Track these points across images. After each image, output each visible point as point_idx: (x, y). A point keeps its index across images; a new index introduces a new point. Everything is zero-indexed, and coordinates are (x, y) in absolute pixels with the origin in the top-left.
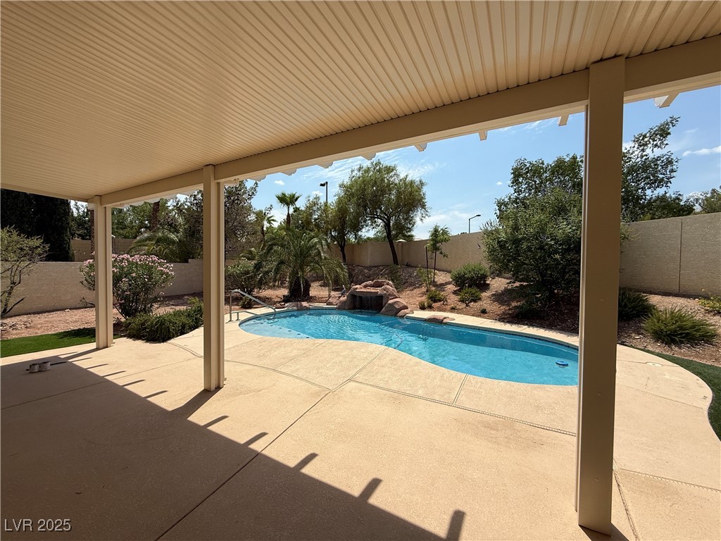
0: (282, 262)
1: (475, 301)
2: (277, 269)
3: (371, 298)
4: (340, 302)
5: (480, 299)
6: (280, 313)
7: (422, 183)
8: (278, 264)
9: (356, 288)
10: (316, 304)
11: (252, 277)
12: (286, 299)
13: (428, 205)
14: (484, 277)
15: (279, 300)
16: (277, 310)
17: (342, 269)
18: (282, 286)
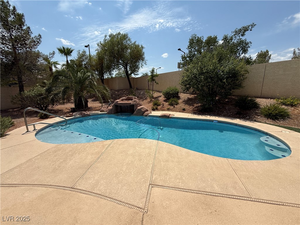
0: (67, 88)
1: (176, 105)
2: (64, 92)
3: (127, 106)
4: (109, 110)
5: (178, 104)
6: (70, 120)
7: (142, 47)
8: (64, 89)
9: (118, 102)
10: (94, 112)
11: (45, 98)
12: (73, 110)
13: (146, 59)
14: (178, 92)
15: (68, 111)
16: (67, 118)
17: (107, 91)
18: (69, 101)
